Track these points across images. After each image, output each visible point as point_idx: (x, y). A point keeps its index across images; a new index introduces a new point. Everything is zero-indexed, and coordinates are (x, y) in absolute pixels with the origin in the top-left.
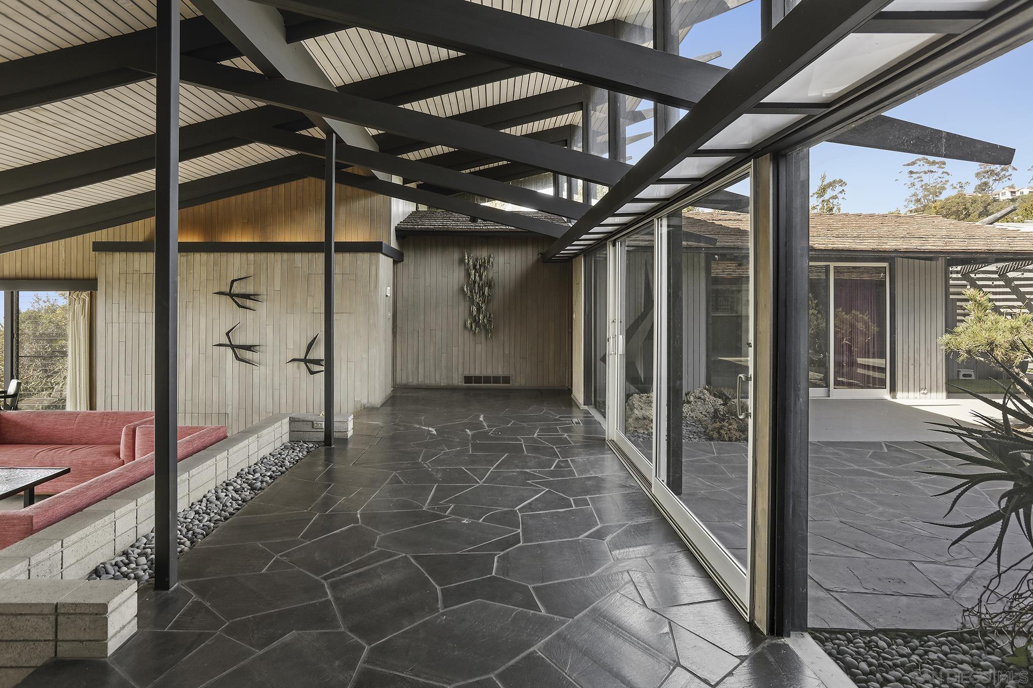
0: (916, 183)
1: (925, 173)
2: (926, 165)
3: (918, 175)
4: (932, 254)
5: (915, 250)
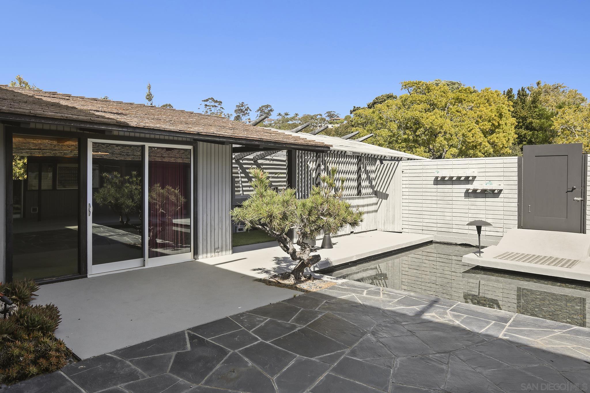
0: (208, 111)
1: (213, 107)
2: (213, 102)
3: (209, 107)
4: (224, 139)
5: (213, 134)
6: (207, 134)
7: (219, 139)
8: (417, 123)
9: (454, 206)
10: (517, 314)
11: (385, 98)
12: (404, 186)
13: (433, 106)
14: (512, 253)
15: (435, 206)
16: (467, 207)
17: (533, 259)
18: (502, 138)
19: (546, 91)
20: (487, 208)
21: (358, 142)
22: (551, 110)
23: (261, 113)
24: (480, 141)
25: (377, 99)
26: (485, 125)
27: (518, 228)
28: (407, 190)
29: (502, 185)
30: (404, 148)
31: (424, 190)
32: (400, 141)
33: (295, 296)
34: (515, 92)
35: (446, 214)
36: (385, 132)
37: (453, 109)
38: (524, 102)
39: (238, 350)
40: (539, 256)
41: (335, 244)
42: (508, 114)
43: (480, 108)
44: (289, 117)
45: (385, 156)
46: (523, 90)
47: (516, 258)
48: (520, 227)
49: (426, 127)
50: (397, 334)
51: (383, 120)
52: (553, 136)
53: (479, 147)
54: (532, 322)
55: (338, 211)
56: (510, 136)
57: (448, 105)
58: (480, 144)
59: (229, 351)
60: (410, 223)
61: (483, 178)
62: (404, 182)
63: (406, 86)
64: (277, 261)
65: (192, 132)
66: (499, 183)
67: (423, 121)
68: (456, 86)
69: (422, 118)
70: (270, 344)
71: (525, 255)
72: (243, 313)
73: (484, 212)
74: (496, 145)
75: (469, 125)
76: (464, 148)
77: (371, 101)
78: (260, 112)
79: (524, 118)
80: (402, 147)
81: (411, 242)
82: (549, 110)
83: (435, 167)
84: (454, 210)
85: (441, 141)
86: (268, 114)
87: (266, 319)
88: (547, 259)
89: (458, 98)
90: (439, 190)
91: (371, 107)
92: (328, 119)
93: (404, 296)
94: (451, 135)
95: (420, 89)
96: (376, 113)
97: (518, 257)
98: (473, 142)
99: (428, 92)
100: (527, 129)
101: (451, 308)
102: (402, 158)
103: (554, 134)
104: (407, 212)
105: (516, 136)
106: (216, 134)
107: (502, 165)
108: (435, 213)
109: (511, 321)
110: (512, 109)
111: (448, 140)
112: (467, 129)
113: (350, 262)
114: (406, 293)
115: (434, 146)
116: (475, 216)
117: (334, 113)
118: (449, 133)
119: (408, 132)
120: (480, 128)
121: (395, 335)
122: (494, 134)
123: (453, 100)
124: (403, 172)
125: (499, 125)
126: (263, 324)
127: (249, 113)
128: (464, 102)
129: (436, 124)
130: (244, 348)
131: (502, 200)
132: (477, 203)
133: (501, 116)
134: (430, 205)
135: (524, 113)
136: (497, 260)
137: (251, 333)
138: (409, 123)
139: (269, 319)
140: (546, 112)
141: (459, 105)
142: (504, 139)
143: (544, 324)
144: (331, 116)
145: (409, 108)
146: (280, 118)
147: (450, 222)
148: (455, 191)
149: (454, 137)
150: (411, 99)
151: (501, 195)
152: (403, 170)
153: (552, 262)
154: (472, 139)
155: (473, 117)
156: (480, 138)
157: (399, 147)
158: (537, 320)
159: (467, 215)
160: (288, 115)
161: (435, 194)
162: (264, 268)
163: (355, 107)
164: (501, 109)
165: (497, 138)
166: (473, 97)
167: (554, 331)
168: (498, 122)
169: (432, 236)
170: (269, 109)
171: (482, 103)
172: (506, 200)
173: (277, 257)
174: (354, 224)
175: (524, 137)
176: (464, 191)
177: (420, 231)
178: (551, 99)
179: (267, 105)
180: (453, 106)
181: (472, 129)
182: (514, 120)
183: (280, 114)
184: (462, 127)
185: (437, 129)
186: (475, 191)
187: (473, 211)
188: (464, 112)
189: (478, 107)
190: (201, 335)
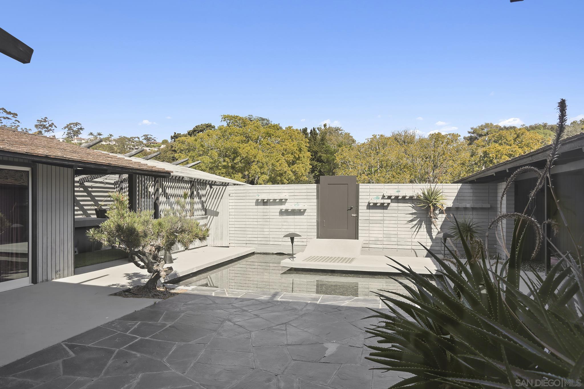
1: (4, 118)
2: (5, 113)
4: (74, 163)
5: (62, 158)
6: (56, 157)
7: (68, 162)
8: (236, 153)
9: (271, 223)
10: (323, 295)
11: (204, 127)
12: (231, 207)
13: (248, 138)
14: (314, 257)
15: (256, 223)
16: (281, 224)
17: (328, 260)
18: (301, 168)
19: (330, 133)
20: (296, 224)
21: (187, 168)
22: (334, 147)
23: (69, 131)
24: (285, 170)
25: (196, 127)
26: (289, 157)
27: (317, 238)
28: (233, 210)
29: (306, 206)
30: (224, 174)
31: (247, 210)
32: (221, 167)
33: (155, 303)
34: (309, 131)
35: (265, 230)
36: (206, 159)
37: (265, 142)
38: (315, 140)
39: (122, 348)
40: (331, 257)
41: (175, 259)
42: (305, 149)
43: (285, 143)
44: (102, 137)
45: (215, 182)
46: (314, 129)
47: (317, 260)
48: (318, 237)
49: (243, 156)
50: (246, 318)
51: (205, 147)
52: (334, 168)
53: (284, 175)
54: (332, 298)
55: (191, 228)
56: (307, 166)
57: (259, 138)
58: (285, 172)
59: (115, 351)
60: (236, 239)
61: (293, 201)
62: (231, 204)
63: (225, 118)
64: (128, 277)
65: (39, 155)
66: (304, 204)
67: (240, 151)
68: (265, 122)
69: (239, 148)
70: (149, 339)
71: (323, 257)
72: (113, 321)
73: (293, 227)
74: (297, 174)
75: (277, 157)
76: (273, 175)
77: (191, 128)
78: (67, 129)
79: (316, 153)
80: (222, 173)
81: (238, 254)
82: (333, 147)
83: (256, 191)
84: (271, 227)
85: (256, 169)
86: (77, 133)
87: (137, 323)
88: (337, 259)
89: (268, 133)
90: (259, 210)
91: (191, 134)
92: (145, 142)
93: (245, 293)
94: (263, 164)
95: (237, 122)
96: (197, 141)
97: (318, 259)
98: (280, 170)
99: (244, 126)
100: (318, 161)
101: (280, 297)
102: (229, 183)
103: (336, 166)
104: (233, 229)
105: (311, 167)
106: (66, 158)
107: (305, 191)
108: (256, 230)
109: (320, 300)
110: (308, 145)
111: (261, 168)
112: (276, 160)
113: (191, 274)
114: (246, 291)
115: (249, 173)
116: (286, 230)
117: (151, 136)
118: (262, 163)
119: (227, 159)
120: (285, 159)
121: (246, 319)
122: (296, 165)
123: (263, 135)
124: (229, 195)
125: (299, 157)
126: (136, 326)
127: (54, 130)
128: (272, 137)
129: (251, 154)
130: (128, 345)
131: (306, 217)
132: (288, 220)
133: (300, 150)
134: (252, 223)
135: (316, 148)
136: (305, 262)
137: (129, 334)
138: (228, 152)
139: (140, 322)
140: (330, 149)
141: (269, 139)
142: (302, 169)
143: (339, 299)
144: (148, 140)
145: (228, 138)
146: (91, 137)
147: (268, 236)
148: (271, 211)
149: (265, 166)
150: (230, 131)
151: (305, 214)
152: (230, 194)
153: (340, 261)
154: (279, 168)
155: (280, 150)
156: (285, 168)
157: (219, 173)
158: (335, 297)
159: (281, 230)
160: (101, 135)
161: (256, 214)
162: (118, 283)
163: (175, 133)
164: (301, 145)
165: (298, 168)
166: (279, 133)
167: (345, 302)
168: (299, 155)
169: (254, 248)
170: (79, 127)
171: (286, 138)
172: (309, 217)
173: (127, 274)
174: (203, 238)
175: (315, 168)
176: (279, 211)
177: (244, 245)
178: (333, 138)
179: (77, 123)
180: (264, 139)
181: (279, 160)
182: (309, 154)
183: (91, 134)
184: (271, 158)
185: (251, 158)
186: (287, 211)
187: (285, 227)
188: (273, 145)
189: (283, 142)
190: (80, 343)
